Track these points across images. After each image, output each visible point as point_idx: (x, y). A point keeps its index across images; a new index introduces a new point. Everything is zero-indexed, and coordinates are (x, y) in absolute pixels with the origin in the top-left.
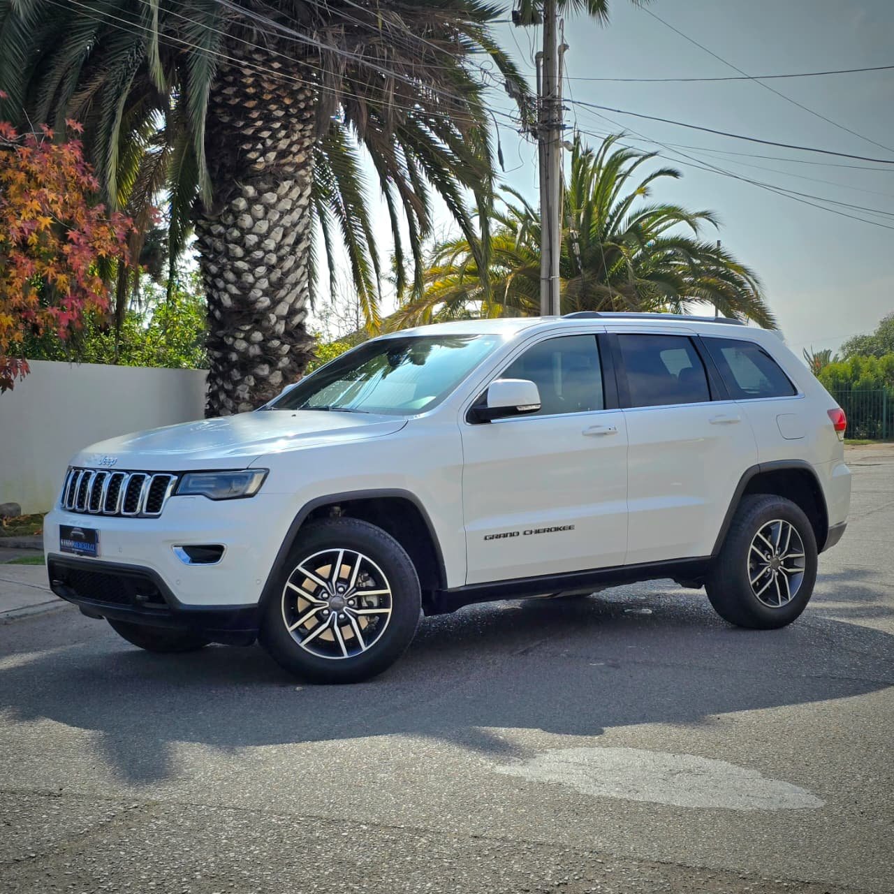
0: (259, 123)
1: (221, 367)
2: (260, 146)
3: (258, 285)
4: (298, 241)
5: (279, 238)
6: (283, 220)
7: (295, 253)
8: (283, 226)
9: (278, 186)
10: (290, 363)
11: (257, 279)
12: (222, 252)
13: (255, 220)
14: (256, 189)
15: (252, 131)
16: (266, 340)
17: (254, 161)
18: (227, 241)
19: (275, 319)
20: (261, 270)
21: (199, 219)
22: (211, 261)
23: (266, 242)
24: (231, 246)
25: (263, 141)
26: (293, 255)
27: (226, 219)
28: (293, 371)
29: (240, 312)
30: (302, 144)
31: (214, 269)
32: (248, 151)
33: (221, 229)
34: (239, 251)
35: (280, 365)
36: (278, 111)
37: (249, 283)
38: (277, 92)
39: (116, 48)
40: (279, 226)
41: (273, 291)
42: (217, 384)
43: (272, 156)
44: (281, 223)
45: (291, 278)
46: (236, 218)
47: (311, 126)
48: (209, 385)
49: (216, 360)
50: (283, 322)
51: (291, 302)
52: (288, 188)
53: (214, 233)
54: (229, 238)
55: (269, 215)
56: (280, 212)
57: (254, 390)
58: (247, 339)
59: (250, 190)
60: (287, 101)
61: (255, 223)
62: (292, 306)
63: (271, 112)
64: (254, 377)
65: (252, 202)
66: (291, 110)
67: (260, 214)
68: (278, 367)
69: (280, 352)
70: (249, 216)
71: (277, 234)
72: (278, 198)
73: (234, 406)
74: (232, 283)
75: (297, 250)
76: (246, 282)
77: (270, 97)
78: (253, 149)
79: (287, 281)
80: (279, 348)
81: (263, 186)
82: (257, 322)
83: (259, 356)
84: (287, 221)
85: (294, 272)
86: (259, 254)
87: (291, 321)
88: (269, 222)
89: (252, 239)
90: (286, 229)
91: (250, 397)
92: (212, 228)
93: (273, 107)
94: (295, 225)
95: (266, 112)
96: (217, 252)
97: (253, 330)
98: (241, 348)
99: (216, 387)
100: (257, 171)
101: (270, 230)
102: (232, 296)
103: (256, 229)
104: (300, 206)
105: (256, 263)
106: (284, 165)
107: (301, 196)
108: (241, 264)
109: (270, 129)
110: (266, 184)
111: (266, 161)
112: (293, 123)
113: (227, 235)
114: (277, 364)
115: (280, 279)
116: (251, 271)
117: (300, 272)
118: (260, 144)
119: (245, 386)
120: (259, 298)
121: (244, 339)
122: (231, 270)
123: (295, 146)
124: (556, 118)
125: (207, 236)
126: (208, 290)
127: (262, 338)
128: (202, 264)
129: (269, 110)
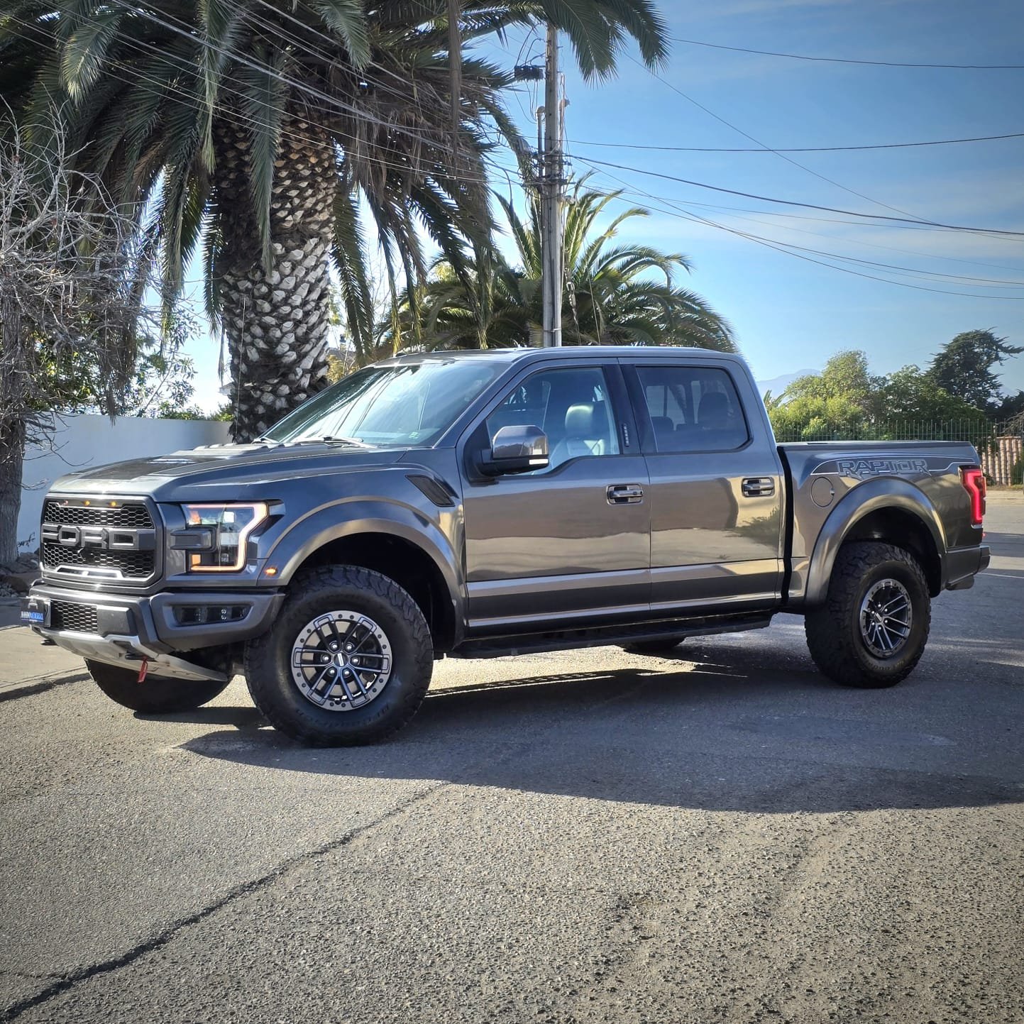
0: (287, 182)
1: (246, 420)
2: (288, 205)
3: (285, 340)
4: (322, 296)
5: (305, 294)
6: (309, 276)
7: (320, 308)
8: (308, 282)
9: (306, 243)
11: (284, 334)
12: (249, 307)
13: (283, 277)
14: (284, 246)
15: (281, 190)
16: (293, 393)
17: (283, 220)
18: (254, 297)
19: (301, 373)
20: (288, 325)
21: (226, 274)
22: (237, 316)
23: (293, 297)
24: (259, 302)
25: (290, 199)
26: (318, 310)
27: (253, 276)
29: (267, 366)
30: (326, 201)
31: (241, 324)
32: (278, 210)
33: (249, 285)
34: (267, 307)
36: (305, 170)
37: (277, 338)
38: (304, 152)
40: (305, 282)
41: (299, 346)
42: (243, 437)
43: (299, 214)
44: (307, 280)
45: (315, 333)
46: (264, 274)
47: (334, 185)
48: (232, 437)
49: (241, 412)
50: (309, 376)
51: (315, 356)
52: (314, 244)
53: (241, 288)
54: (256, 293)
55: (295, 273)
56: (306, 269)
58: (274, 392)
59: (279, 248)
61: (282, 280)
62: (316, 359)
65: (280, 258)
66: (316, 169)
67: (288, 271)
70: (277, 273)
71: (303, 290)
72: (304, 254)
74: (259, 338)
75: (321, 305)
76: (274, 336)
77: (297, 156)
78: (282, 208)
79: (311, 336)
81: (290, 243)
82: (284, 375)
83: (285, 409)
84: (312, 277)
85: (318, 326)
86: (287, 309)
87: (316, 374)
88: (296, 278)
89: (279, 295)
90: (311, 285)
92: (239, 283)
93: (300, 167)
94: (319, 280)
95: (293, 171)
96: (244, 308)
97: (280, 383)
98: (268, 401)
99: (241, 439)
100: (285, 229)
101: (296, 287)
102: (259, 351)
103: (284, 285)
104: (323, 262)
105: (285, 318)
106: (310, 223)
107: (323, 253)
108: (269, 320)
109: (298, 188)
110: (293, 241)
111: (295, 220)
112: (318, 182)
113: (255, 290)
115: (306, 333)
116: (279, 326)
117: (322, 326)
118: (288, 203)
120: (286, 352)
121: (271, 392)
122: (258, 324)
123: (320, 204)
124: (558, 172)
125: (233, 291)
126: (233, 344)
127: (288, 392)
128: (228, 319)
129: (297, 170)
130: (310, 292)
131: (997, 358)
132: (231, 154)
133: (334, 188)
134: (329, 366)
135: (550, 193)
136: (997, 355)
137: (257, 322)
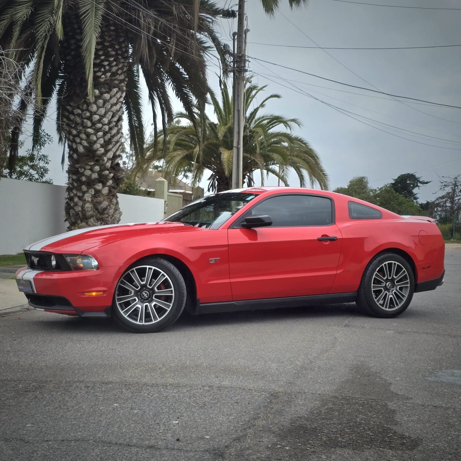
0: (103, 57)
1: (76, 184)
3: (98, 141)
4: (119, 120)
5: (110, 118)
6: (113, 108)
7: (118, 126)
8: (112, 111)
9: (111, 90)
10: (113, 183)
11: (98, 139)
12: (80, 123)
13: (98, 107)
14: (99, 91)
15: (99, 61)
16: (101, 170)
17: (100, 77)
18: (82, 118)
19: (106, 160)
20: (100, 134)
21: (67, 106)
22: (73, 128)
23: (104, 119)
24: (85, 121)
25: (104, 66)
26: (117, 127)
27: (82, 106)
28: (114, 188)
29: (88, 155)
30: (123, 69)
31: (74, 132)
32: (97, 72)
33: (80, 111)
34: (89, 124)
35: (108, 184)
36: (113, 52)
37: (94, 141)
38: (112, 42)
39: (42, 13)
40: (110, 111)
41: (106, 145)
42: (73, 193)
43: (109, 74)
44: (111, 110)
45: (115, 139)
46: (88, 106)
48: (68, 193)
49: (73, 180)
50: (110, 162)
51: (115, 151)
52: (116, 91)
53: (75, 113)
54: (84, 116)
55: (106, 105)
56: (111, 104)
57: (94, 196)
58: (91, 170)
59: (97, 92)
60: (117, 47)
61: (98, 109)
62: (115, 153)
63: (109, 52)
64: (94, 190)
65: (97, 98)
66: (119, 52)
67: (101, 105)
68: (107, 185)
69: (108, 177)
70: (95, 105)
71: (109, 116)
72: (110, 97)
73: (83, 205)
74: (84, 140)
75: (119, 124)
76: (93, 139)
77: (108, 44)
78: (99, 71)
79: (113, 141)
80: (107, 175)
81: (103, 90)
82: (97, 161)
83: (97, 179)
84: (115, 108)
85: (116, 136)
86: (100, 125)
87: (114, 161)
88: (106, 109)
89: (96, 117)
90: (114, 113)
91: (91, 200)
92: (74, 110)
93: (110, 49)
94: (118, 111)
95: (106, 51)
96: (77, 124)
97: (95, 165)
98: (88, 174)
99: (72, 195)
100: (101, 82)
101: (106, 113)
102: (84, 147)
103: (99, 112)
104: (120, 102)
105: (97, 130)
106: (114, 80)
107: (121, 97)
108: (90, 130)
109: (108, 61)
110: (105, 89)
111: (106, 77)
112: (119, 59)
113: (83, 114)
114: (106, 183)
115: (110, 139)
116: (95, 134)
117: (119, 136)
118: (103, 69)
119: (89, 194)
120: (99, 149)
122: (84, 133)
123: (120, 70)
124: (243, 65)
125: (71, 115)
126: (70, 143)
127: (99, 170)
128: (68, 130)
129: (108, 51)
130: (113, 117)
131: (417, 186)
132: (73, 41)
133: (127, 63)
134: (122, 157)
135: (239, 75)
136: (417, 185)
137: (83, 131)
